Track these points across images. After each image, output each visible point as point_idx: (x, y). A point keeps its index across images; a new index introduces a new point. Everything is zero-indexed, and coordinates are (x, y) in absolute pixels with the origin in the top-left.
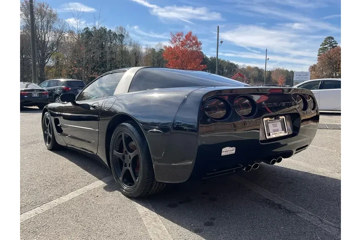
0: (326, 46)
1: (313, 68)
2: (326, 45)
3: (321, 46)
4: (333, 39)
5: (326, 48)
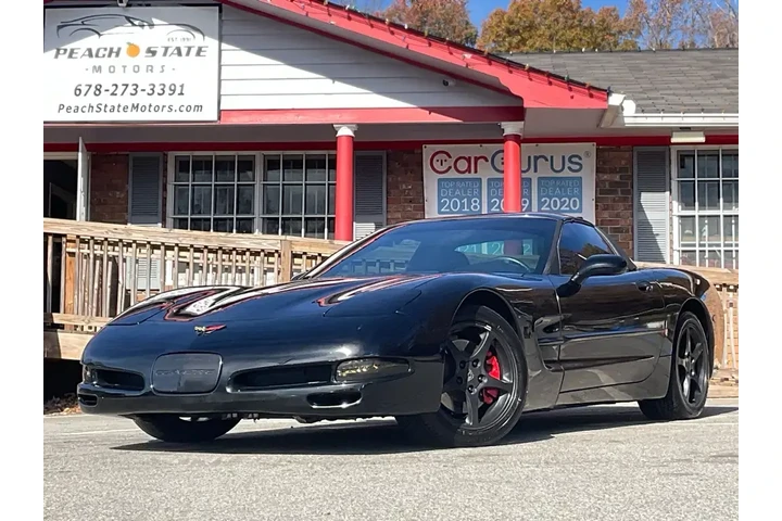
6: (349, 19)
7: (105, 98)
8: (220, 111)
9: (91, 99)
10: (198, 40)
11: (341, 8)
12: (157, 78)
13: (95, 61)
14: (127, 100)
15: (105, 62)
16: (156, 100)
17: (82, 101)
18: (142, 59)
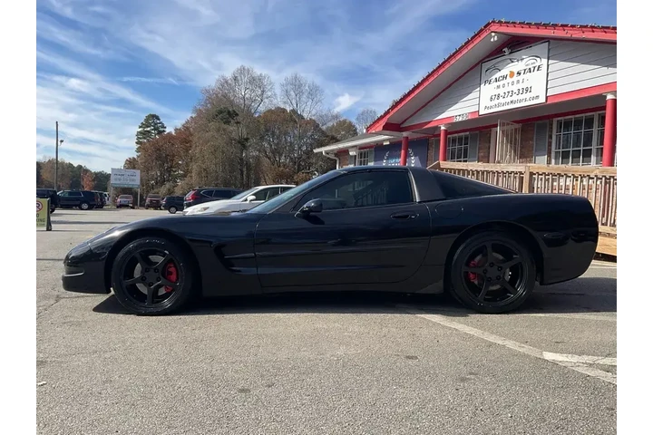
0: (149, 129)
1: (131, 164)
2: (148, 127)
3: (140, 127)
4: (159, 119)
5: (148, 131)
6: (593, 31)
7: (501, 100)
8: (547, 97)
9: (496, 102)
10: (538, 62)
11: (586, 27)
12: (521, 86)
13: (498, 83)
14: (509, 99)
15: (501, 83)
16: (521, 97)
17: (493, 103)
18: (515, 78)
